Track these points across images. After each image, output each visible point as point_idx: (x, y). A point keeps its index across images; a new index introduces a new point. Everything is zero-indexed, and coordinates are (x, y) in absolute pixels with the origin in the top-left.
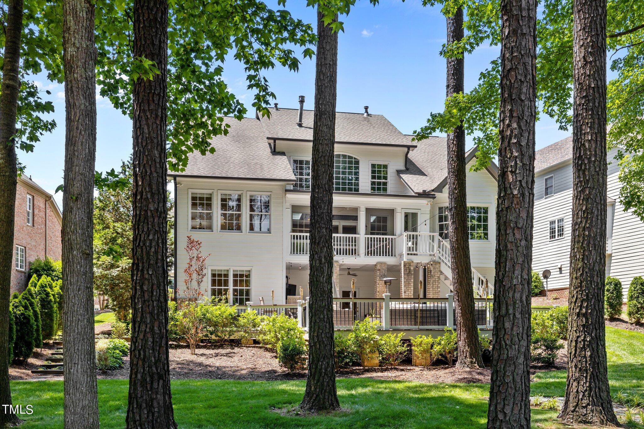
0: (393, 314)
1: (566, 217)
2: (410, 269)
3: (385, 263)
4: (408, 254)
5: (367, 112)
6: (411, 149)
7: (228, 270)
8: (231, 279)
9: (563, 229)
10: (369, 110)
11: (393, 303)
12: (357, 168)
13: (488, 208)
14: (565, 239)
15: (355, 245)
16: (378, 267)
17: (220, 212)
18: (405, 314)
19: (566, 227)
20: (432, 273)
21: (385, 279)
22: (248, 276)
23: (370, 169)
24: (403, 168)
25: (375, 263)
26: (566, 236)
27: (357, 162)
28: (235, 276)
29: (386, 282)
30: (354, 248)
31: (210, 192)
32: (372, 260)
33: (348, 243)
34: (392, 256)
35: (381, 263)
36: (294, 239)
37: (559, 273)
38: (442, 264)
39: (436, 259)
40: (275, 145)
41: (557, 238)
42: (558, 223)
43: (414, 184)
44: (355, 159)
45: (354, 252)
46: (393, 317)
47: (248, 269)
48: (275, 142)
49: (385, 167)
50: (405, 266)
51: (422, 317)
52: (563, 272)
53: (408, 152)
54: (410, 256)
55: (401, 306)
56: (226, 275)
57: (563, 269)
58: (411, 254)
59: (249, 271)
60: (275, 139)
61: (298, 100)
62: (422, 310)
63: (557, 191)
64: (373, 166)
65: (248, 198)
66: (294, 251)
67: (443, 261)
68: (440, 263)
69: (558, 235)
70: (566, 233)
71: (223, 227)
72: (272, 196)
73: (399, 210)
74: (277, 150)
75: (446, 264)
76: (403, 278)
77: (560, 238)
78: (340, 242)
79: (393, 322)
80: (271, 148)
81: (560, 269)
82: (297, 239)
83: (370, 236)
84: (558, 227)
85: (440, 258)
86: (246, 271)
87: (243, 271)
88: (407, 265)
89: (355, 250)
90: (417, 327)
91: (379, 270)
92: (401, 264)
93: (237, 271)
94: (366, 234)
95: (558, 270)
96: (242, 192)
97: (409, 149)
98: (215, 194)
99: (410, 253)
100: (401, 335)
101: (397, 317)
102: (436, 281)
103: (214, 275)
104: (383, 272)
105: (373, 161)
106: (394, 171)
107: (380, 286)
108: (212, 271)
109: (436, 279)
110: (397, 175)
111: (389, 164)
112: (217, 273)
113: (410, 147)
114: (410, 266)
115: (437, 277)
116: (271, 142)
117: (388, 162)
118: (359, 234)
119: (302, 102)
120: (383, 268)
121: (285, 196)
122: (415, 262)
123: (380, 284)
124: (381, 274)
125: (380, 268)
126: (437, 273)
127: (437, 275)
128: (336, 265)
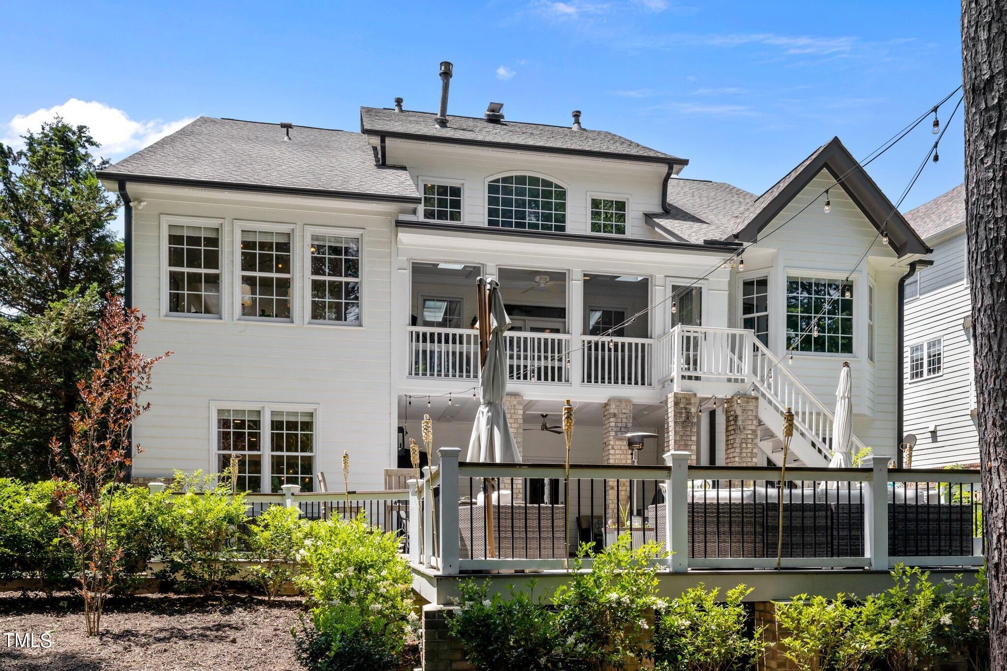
0: (699, 519)
1: (946, 337)
2: (688, 413)
3: (628, 401)
4: (683, 377)
5: (577, 122)
6: (676, 167)
7: (259, 412)
8: (266, 433)
9: (939, 359)
10: (581, 119)
11: (698, 482)
12: (562, 206)
13: (853, 282)
14: (945, 377)
15: (560, 360)
16: (613, 409)
17: (239, 273)
18: (736, 519)
19: (946, 354)
20: (740, 423)
21: (629, 435)
22: (308, 426)
23: (589, 210)
24: (658, 210)
25: (604, 401)
26: (946, 371)
27: (562, 194)
28: (276, 425)
29: (631, 443)
30: (556, 364)
31: (214, 223)
32: (599, 394)
33: (542, 354)
34: (643, 384)
35: (619, 400)
36: (418, 341)
37: (930, 440)
38: (762, 402)
39: (747, 388)
40: (383, 149)
41: (925, 376)
42: (929, 348)
43: (687, 232)
44: (557, 186)
45: (555, 375)
46: (699, 528)
47: (308, 408)
48: (383, 141)
49: (621, 206)
50: (676, 404)
51: (789, 529)
52: (939, 439)
53: (668, 177)
54: (686, 381)
55: (712, 494)
56: (256, 424)
57: (939, 434)
58: (690, 378)
59: (311, 415)
60: (383, 135)
61: (438, 70)
62: (790, 508)
63: (927, 288)
64: (595, 203)
65: (309, 242)
66: (417, 369)
67: (763, 395)
68: (756, 399)
69: (929, 371)
70: (946, 365)
71: (248, 311)
72: (366, 239)
73: (659, 278)
74: (389, 161)
75: (770, 402)
76: (672, 434)
77: (933, 376)
78: (525, 350)
79: (699, 546)
80: (376, 155)
81: (934, 433)
82: (425, 341)
83: (594, 338)
84: (929, 357)
85: (756, 388)
86: (304, 414)
87: (295, 414)
88: (683, 403)
89: (560, 369)
90: (774, 561)
91: (615, 415)
92: (666, 402)
93: (281, 413)
94: (584, 333)
95: (929, 435)
96: (292, 226)
97: (671, 168)
98: (226, 230)
99: (687, 374)
100: (737, 592)
101: (712, 528)
102: (750, 441)
103: (224, 423)
104: (624, 420)
105: (593, 193)
106: (640, 215)
107: (617, 452)
108: (220, 411)
109: (749, 436)
110: (646, 223)
111: (628, 199)
112: (232, 418)
113: (673, 163)
114: (690, 404)
115: (750, 432)
116: (376, 141)
117: (627, 196)
118: (568, 333)
119: (446, 74)
120: (624, 411)
121: (393, 237)
122: (699, 395)
123: (616, 447)
124: (619, 425)
125: (616, 411)
126: (750, 422)
127: (750, 427)
128: (515, 403)
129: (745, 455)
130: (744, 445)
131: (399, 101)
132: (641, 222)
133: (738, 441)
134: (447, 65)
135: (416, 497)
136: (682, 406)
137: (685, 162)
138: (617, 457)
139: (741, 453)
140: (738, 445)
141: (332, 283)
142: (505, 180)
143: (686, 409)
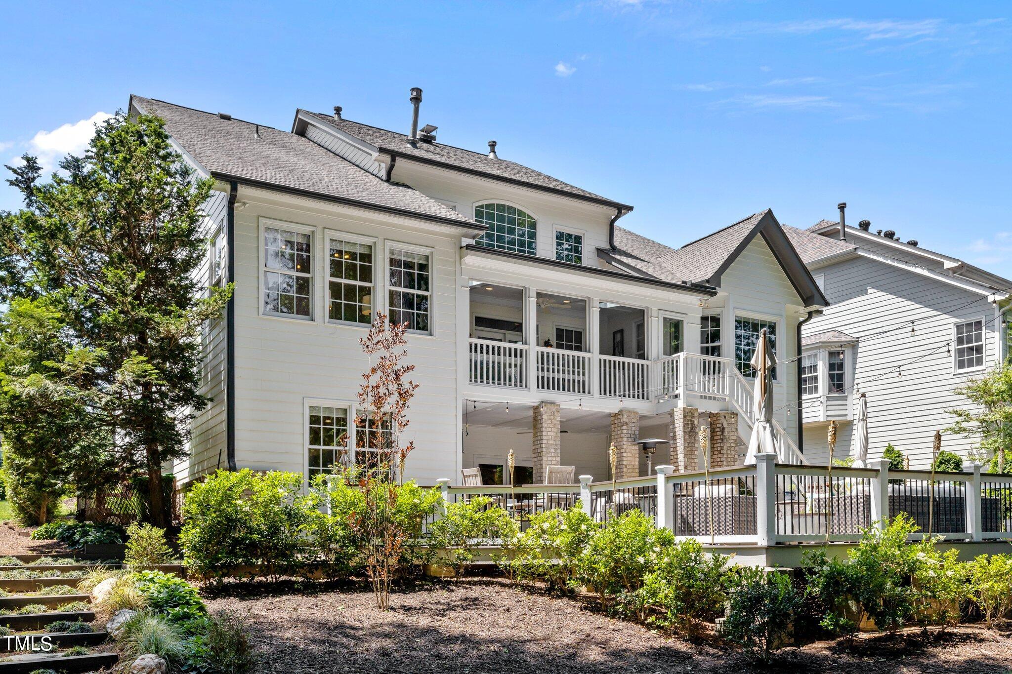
2: (693, 424)
5: (493, 151)
6: (623, 212)
7: (345, 411)
8: (352, 429)
10: (497, 150)
12: (533, 235)
13: (775, 323)
15: (584, 374)
16: (625, 419)
17: (328, 278)
20: (726, 433)
24: (607, 246)
27: (533, 225)
28: (360, 423)
30: (581, 378)
31: (305, 230)
32: (611, 405)
33: (571, 369)
35: (630, 412)
36: (476, 352)
38: (739, 417)
39: (728, 405)
40: (392, 167)
44: (529, 217)
45: (582, 388)
48: (393, 160)
49: (578, 239)
50: (684, 416)
53: (615, 219)
56: (342, 421)
60: (391, 154)
61: (410, 95)
64: (560, 235)
65: (388, 256)
66: (476, 377)
68: (736, 414)
71: (335, 314)
72: (434, 257)
73: (654, 310)
74: (394, 178)
76: (680, 441)
83: (608, 358)
88: (689, 415)
89: (584, 382)
91: (626, 424)
92: (669, 414)
94: (601, 353)
96: (374, 240)
97: (618, 212)
98: (318, 236)
102: (733, 448)
103: (314, 420)
104: (633, 428)
105: (559, 227)
106: (593, 249)
107: (629, 455)
108: (312, 408)
109: (732, 445)
110: (598, 256)
111: (584, 234)
112: (322, 415)
113: (622, 209)
114: (693, 417)
115: (732, 441)
116: (388, 158)
117: (583, 232)
118: (589, 352)
119: (417, 100)
120: (633, 421)
121: (458, 258)
122: (699, 411)
123: (627, 451)
124: (630, 432)
125: (627, 421)
126: (732, 433)
127: (732, 437)
128: (554, 410)
129: (729, 460)
130: (729, 452)
131: (338, 110)
132: (594, 255)
133: (725, 448)
134: (419, 91)
135: (587, 490)
136: (689, 418)
137: (630, 209)
138: (629, 459)
139: (727, 458)
140: (725, 452)
141: (406, 295)
142: (489, 206)
143: (691, 421)
